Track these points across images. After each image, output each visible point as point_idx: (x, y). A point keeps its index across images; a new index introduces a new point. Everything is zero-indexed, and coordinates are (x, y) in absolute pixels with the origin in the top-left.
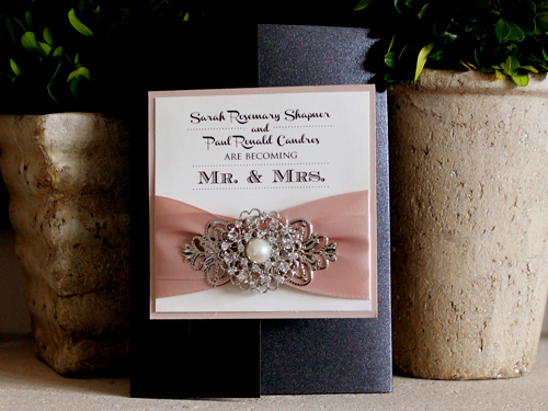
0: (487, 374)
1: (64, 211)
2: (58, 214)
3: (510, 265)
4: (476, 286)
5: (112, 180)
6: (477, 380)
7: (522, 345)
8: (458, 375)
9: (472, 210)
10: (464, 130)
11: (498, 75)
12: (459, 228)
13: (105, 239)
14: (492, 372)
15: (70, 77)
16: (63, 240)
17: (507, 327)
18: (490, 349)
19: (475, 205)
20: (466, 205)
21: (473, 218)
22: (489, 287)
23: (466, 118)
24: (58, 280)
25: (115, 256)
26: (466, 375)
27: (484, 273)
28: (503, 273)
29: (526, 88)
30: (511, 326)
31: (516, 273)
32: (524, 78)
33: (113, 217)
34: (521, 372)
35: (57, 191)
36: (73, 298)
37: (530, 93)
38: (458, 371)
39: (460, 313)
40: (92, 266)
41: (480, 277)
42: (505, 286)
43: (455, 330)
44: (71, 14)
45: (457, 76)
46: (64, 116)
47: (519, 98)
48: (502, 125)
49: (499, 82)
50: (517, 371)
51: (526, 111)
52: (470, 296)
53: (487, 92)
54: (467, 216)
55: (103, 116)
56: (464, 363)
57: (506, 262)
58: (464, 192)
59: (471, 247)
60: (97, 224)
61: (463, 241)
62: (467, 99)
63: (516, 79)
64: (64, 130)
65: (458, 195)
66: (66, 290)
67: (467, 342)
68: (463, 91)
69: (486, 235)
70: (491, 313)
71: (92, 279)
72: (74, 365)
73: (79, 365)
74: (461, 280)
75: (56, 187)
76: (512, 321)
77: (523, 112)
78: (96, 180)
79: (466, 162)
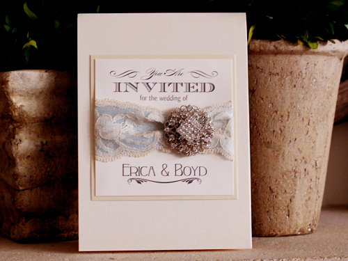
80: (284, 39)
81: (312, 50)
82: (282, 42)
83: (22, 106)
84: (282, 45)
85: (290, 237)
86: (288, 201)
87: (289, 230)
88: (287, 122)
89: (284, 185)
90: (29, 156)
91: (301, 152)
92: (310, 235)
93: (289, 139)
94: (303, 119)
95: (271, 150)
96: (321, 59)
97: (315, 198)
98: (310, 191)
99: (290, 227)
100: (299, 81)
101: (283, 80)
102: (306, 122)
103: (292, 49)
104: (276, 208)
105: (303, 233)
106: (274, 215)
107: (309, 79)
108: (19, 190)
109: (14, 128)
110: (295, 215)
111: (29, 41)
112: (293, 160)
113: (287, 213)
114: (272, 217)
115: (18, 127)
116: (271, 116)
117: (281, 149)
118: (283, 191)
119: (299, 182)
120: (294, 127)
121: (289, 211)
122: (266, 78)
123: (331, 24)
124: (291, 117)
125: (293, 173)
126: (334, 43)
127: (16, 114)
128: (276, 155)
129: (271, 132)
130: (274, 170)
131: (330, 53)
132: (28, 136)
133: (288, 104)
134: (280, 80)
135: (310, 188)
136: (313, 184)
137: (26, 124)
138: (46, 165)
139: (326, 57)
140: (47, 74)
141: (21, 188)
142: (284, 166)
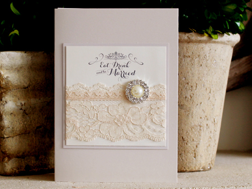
0: (197, 169)
1: (6, 98)
2: (3, 99)
3: (207, 119)
4: (193, 129)
5: (28, 83)
6: (192, 172)
7: (211, 155)
8: (185, 170)
9: (192, 95)
10: (189, 59)
11: (205, 34)
12: (186, 103)
13: (24, 110)
14: (199, 168)
15: (10, 34)
16: (5, 111)
17: (206, 147)
18: (199, 158)
19: (193, 92)
20: (189, 93)
21: (192, 99)
22: (199, 130)
23: (190, 54)
24: (2, 130)
25: (28, 118)
26: (188, 170)
27: (196, 123)
28: (204, 123)
29: (216, 40)
30: (207, 147)
31: (210, 123)
32: (216, 36)
33: (28, 100)
34: (210, 168)
35: (3, 88)
36: (9, 139)
37: (218, 42)
38: (184, 168)
39: (186, 142)
40: (18, 123)
41: (195, 126)
42: (205, 129)
43: (184, 149)
44: (12, 5)
45: (187, 35)
46: (8, 53)
47: (213, 44)
48: (205, 57)
49: (205, 37)
50: (209, 167)
51: (215, 50)
52: (190, 134)
53: (200, 42)
54: (190, 98)
55: (25, 53)
56: (187, 164)
57: (206, 118)
58: (188, 87)
59: (191, 112)
60: (21, 103)
61: (188, 109)
62: (191, 45)
63: (213, 36)
64: (8, 59)
65: (186, 88)
66: (6, 135)
67: (189, 155)
68: (189, 41)
69: (198, 106)
70: (199, 142)
71: (18, 129)
72: (9, 170)
73: (11, 170)
74: (186, 127)
75: (3, 86)
76: (208, 145)
77: (214, 51)
78: (21, 83)
79: (190, 73)
80: (195, 32)
81: (214, 40)
82: (193, 34)
83: (8, 77)
84: (194, 36)
85: (195, 173)
86: (195, 147)
87: (195, 167)
88: (196, 91)
89: (192, 136)
90: (12, 113)
91: (204, 112)
92: (209, 171)
93: (196, 103)
94: (206, 89)
95: (184, 111)
96: (219, 46)
97: (213, 145)
98: (210, 140)
99: (196, 165)
100: (204, 62)
101: (193, 61)
102: (208, 91)
103: (200, 39)
104: (186, 152)
105: (204, 170)
106: (185, 157)
107: (211, 61)
108: (4, 138)
109: (2, 93)
110: (199, 156)
111: (13, 31)
112: (199, 118)
113: (194, 155)
114: (183, 158)
115: (5, 92)
116: (184, 86)
117: (190, 110)
118: (192, 140)
119: (202, 134)
120: (200, 94)
121: (195, 154)
122: (181, 59)
123: (227, 22)
124: (198, 87)
125: (199, 127)
126: (229, 35)
127: (4, 83)
128: (187, 114)
129: (184, 98)
130: (186, 125)
131: (226, 42)
132: (12, 98)
133: (196, 78)
134: (191, 61)
135: (210, 138)
136: (212, 135)
137: (10, 90)
138: (24, 120)
139: (222, 45)
140: (26, 54)
141: (5, 136)
142: (192, 123)
